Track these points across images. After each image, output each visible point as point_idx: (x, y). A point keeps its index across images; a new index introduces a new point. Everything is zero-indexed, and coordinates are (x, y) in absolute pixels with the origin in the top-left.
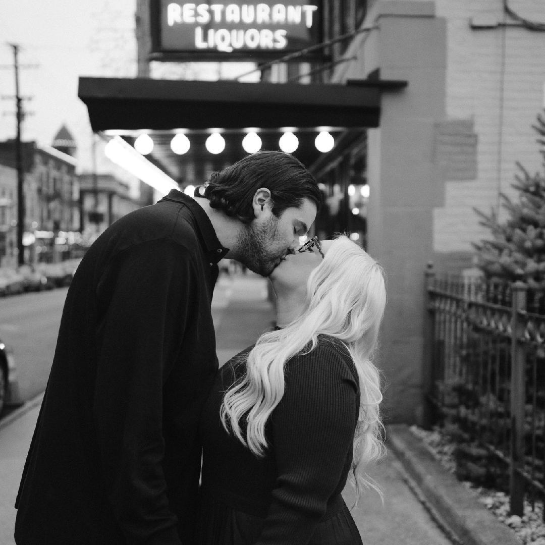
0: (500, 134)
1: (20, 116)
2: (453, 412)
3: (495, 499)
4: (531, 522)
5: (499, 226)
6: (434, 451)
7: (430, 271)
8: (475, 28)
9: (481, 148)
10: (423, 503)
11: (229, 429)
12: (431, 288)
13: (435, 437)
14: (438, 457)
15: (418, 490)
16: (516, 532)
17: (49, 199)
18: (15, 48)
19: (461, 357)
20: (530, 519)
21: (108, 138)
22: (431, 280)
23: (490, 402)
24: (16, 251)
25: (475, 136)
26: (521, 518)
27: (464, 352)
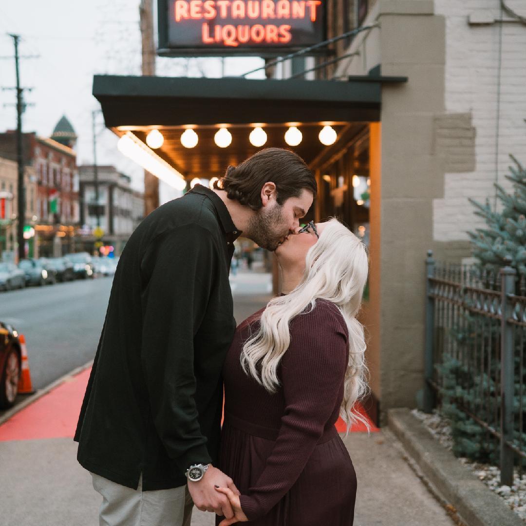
0: (498, 127)
1: (20, 107)
2: (451, 393)
3: (489, 472)
4: (520, 491)
5: (493, 216)
6: (433, 432)
7: (430, 260)
8: (472, 25)
9: (478, 141)
10: (421, 478)
11: (247, 371)
12: (430, 276)
13: (436, 419)
14: (437, 436)
15: (417, 467)
16: (505, 499)
17: (49, 192)
18: (16, 38)
19: (457, 340)
20: (519, 489)
21: (120, 133)
22: (431, 267)
23: (484, 381)
24: (16, 245)
25: (474, 129)
26: (511, 487)
27: (460, 336)
